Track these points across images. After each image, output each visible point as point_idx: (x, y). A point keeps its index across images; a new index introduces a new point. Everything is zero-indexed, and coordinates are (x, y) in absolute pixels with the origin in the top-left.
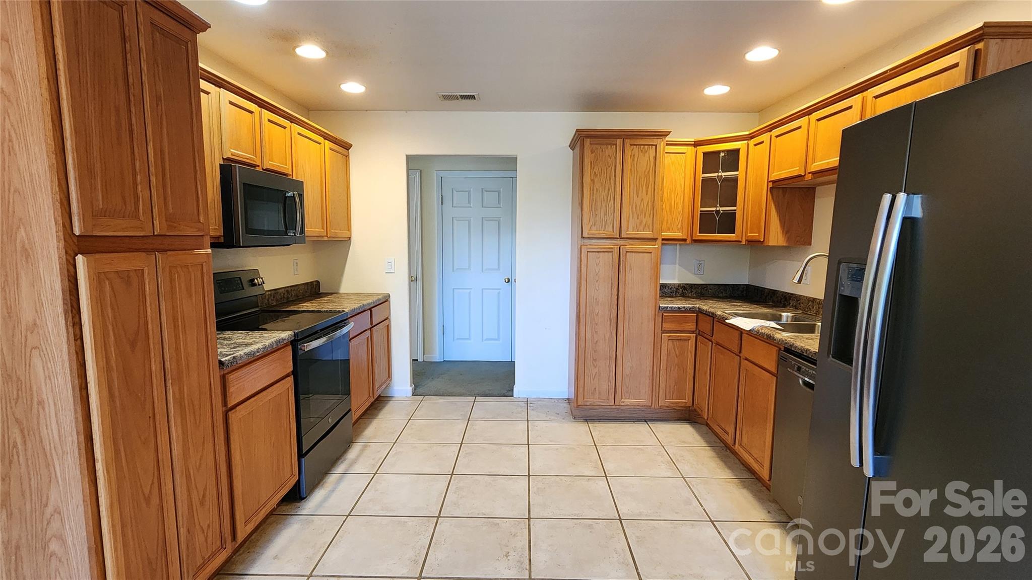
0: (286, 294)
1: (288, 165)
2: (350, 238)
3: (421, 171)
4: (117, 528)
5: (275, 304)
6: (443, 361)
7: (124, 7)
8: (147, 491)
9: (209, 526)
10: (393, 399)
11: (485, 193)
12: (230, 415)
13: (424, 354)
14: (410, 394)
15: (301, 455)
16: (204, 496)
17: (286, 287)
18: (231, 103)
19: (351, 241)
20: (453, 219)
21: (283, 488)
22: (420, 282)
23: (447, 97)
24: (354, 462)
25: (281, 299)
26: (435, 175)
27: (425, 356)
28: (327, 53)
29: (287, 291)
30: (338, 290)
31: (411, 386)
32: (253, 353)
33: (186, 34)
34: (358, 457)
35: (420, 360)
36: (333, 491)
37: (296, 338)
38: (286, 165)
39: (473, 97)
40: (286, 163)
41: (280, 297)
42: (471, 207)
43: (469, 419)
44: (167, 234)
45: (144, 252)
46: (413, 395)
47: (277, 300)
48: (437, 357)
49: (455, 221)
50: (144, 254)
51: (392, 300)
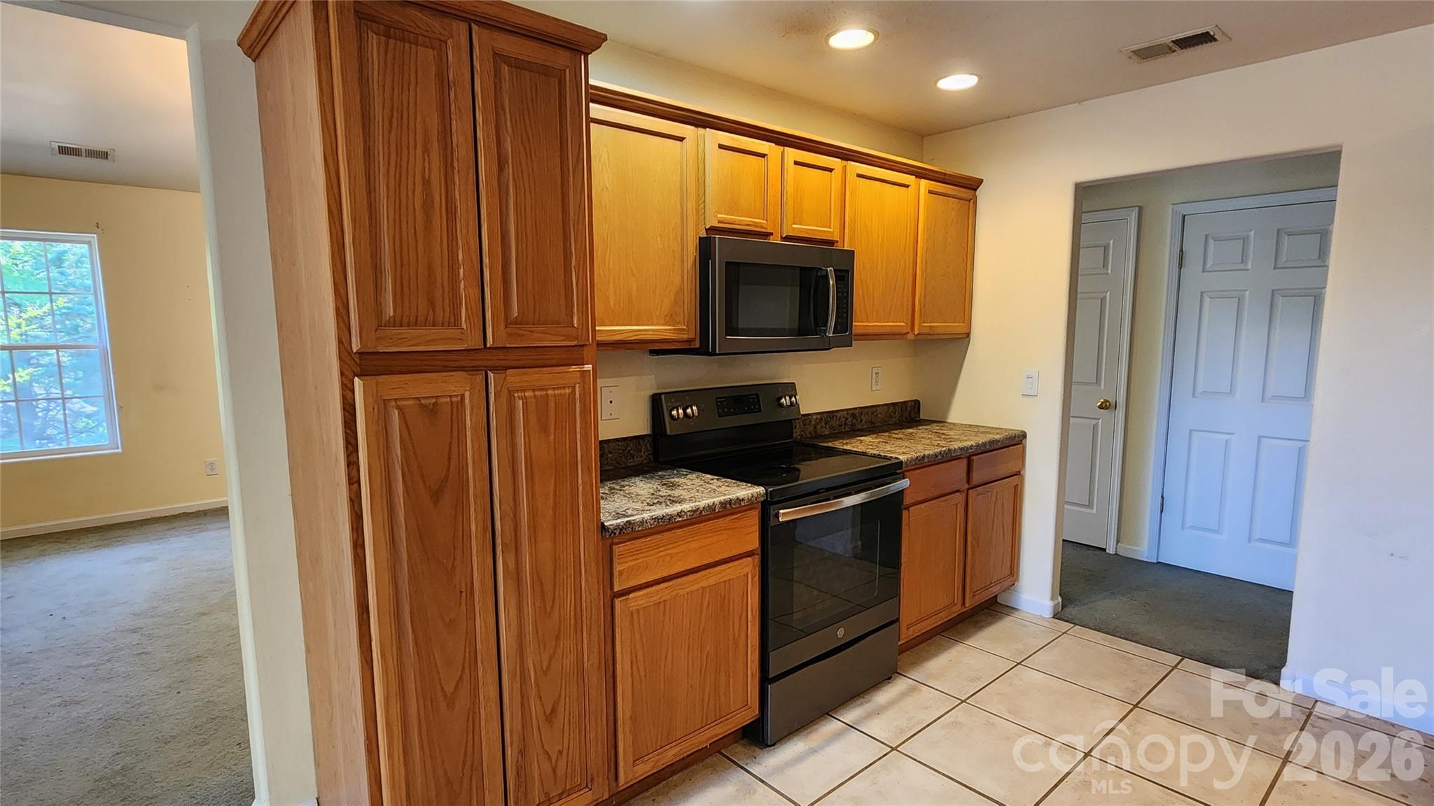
0: (850, 420)
1: (832, 227)
2: (968, 335)
3: (1140, 208)
4: (395, 728)
5: (827, 433)
6: (1156, 561)
7: (449, 42)
8: (449, 689)
9: (560, 752)
10: (1016, 614)
11: (1286, 240)
12: (616, 602)
13: (1118, 542)
14: (1048, 613)
15: (765, 680)
16: (553, 710)
17: (851, 409)
18: (721, 147)
19: (970, 339)
20: (1202, 297)
21: (721, 722)
22: (1121, 413)
23: (1146, 54)
24: (878, 712)
25: (840, 426)
26: (1170, 210)
27: (1119, 544)
28: (876, 34)
29: (854, 416)
30: (946, 418)
31: (1052, 598)
32: (667, 517)
33: (560, 58)
34: (892, 703)
35: (1111, 551)
36: (813, 751)
37: (769, 499)
38: (830, 228)
39: (1205, 38)
40: (830, 225)
41: (838, 423)
42: (1248, 270)
43: (1139, 702)
44: (508, 346)
45: (465, 371)
46: (1054, 617)
47: (832, 428)
48: (1143, 551)
49: (1207, 300)
50: (464, 374)
51: (1030, 443)
